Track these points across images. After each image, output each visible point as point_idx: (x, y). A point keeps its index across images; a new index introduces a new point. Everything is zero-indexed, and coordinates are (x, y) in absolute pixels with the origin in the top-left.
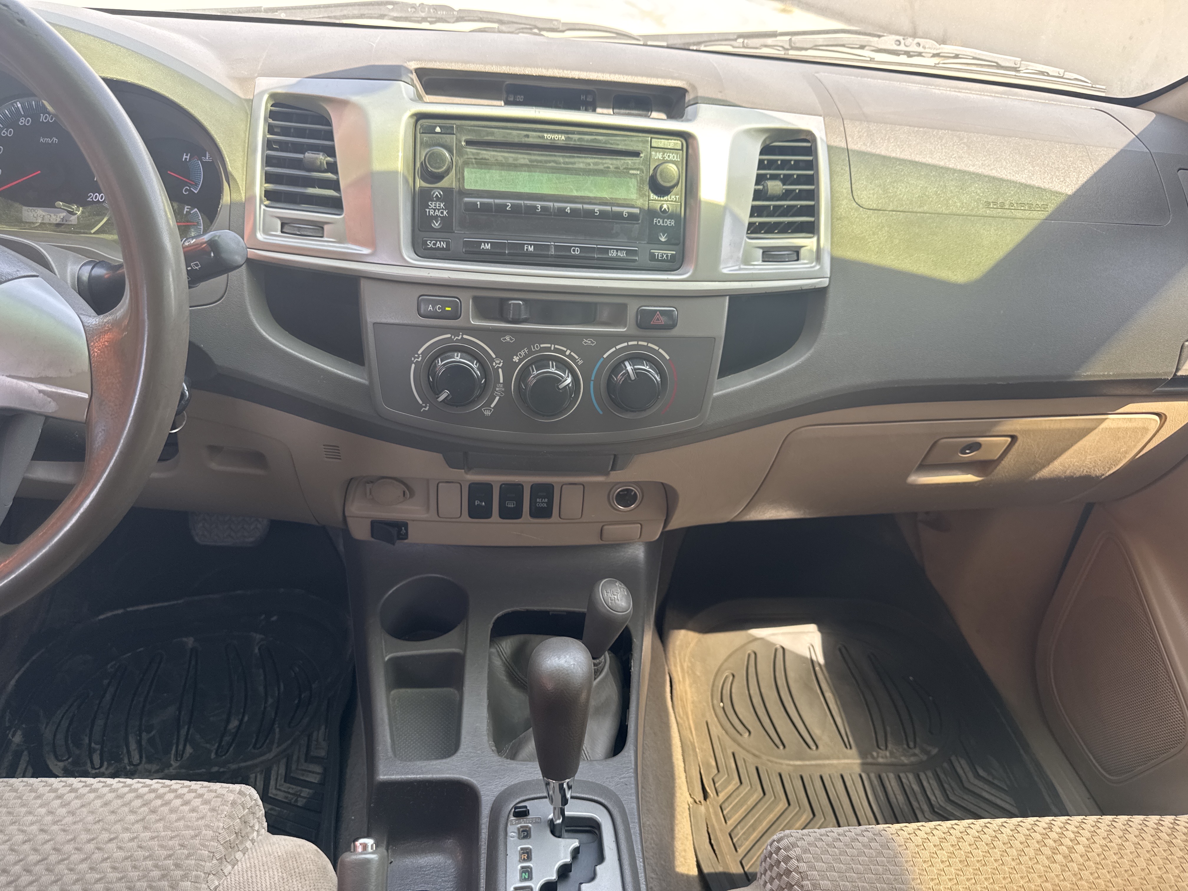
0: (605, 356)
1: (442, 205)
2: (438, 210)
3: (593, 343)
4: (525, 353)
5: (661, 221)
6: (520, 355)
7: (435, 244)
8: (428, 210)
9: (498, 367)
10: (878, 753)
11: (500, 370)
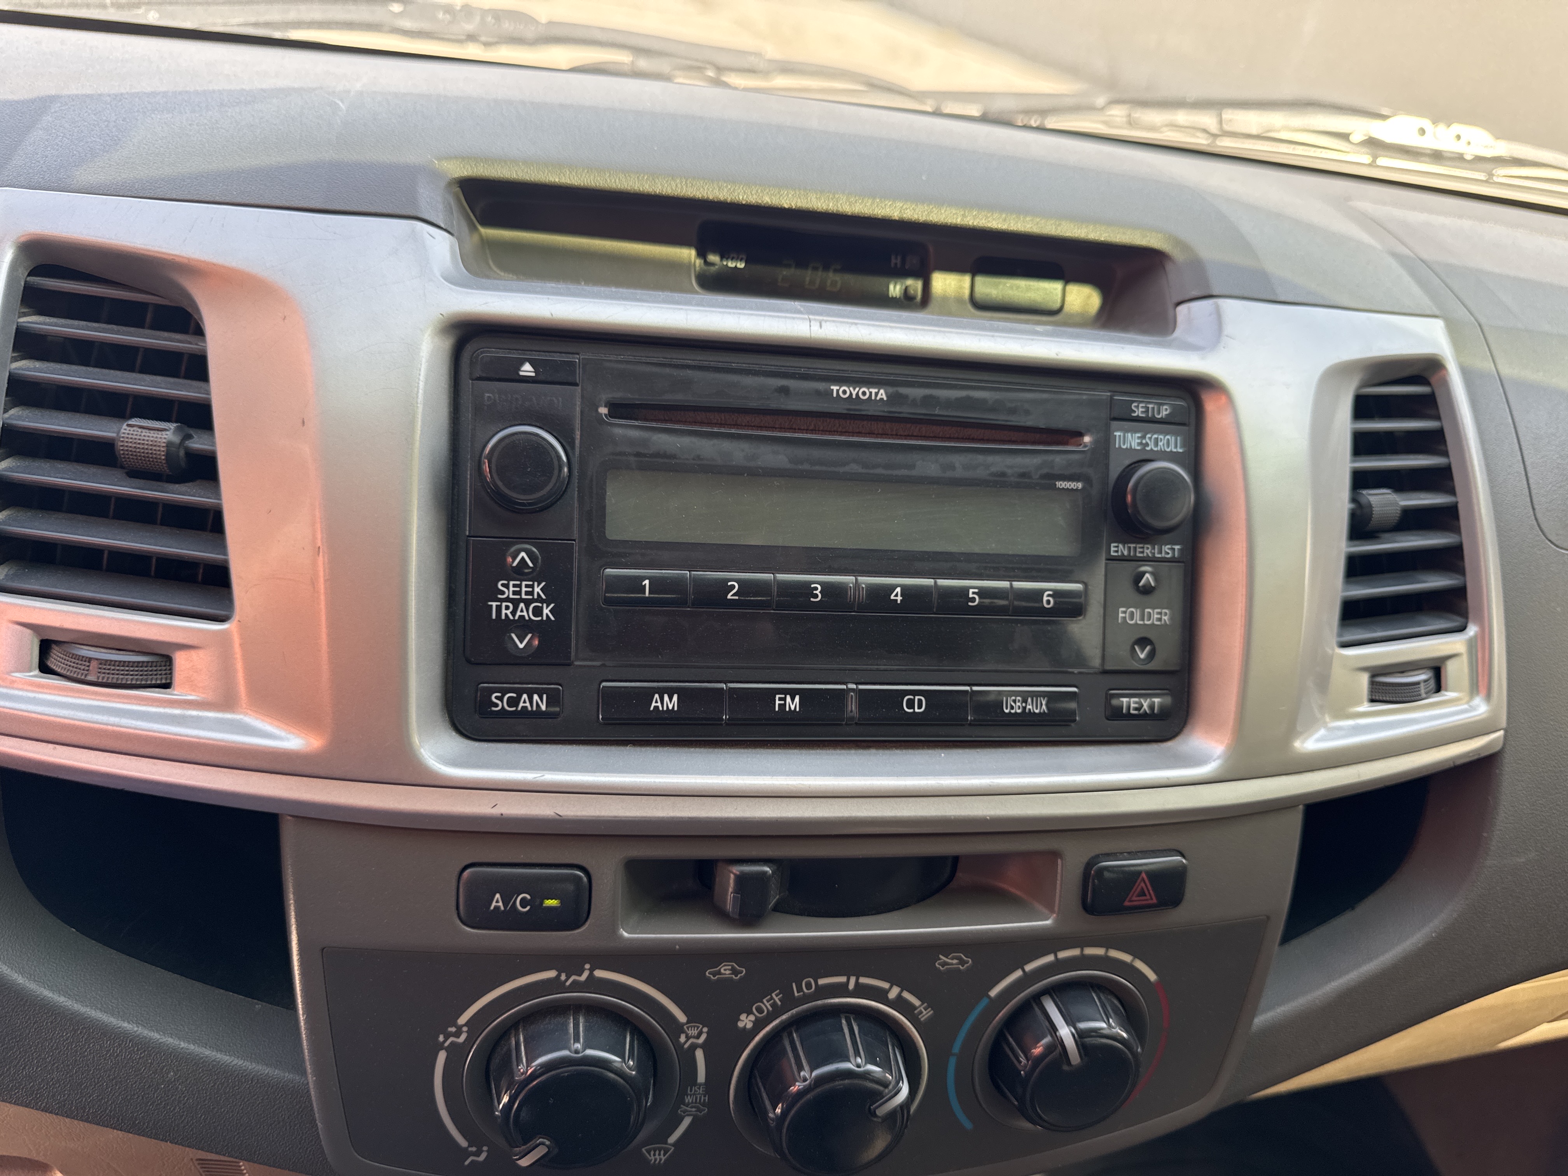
0: (993, 993)
1: (537, 589)
2: (527, 603)
3: (962, 962)
4: (774, 1005)
5: (1137, 615)
6: (760, 1010)
7: (513, 702)
9: (694, 1047)
11: (699, 1054)
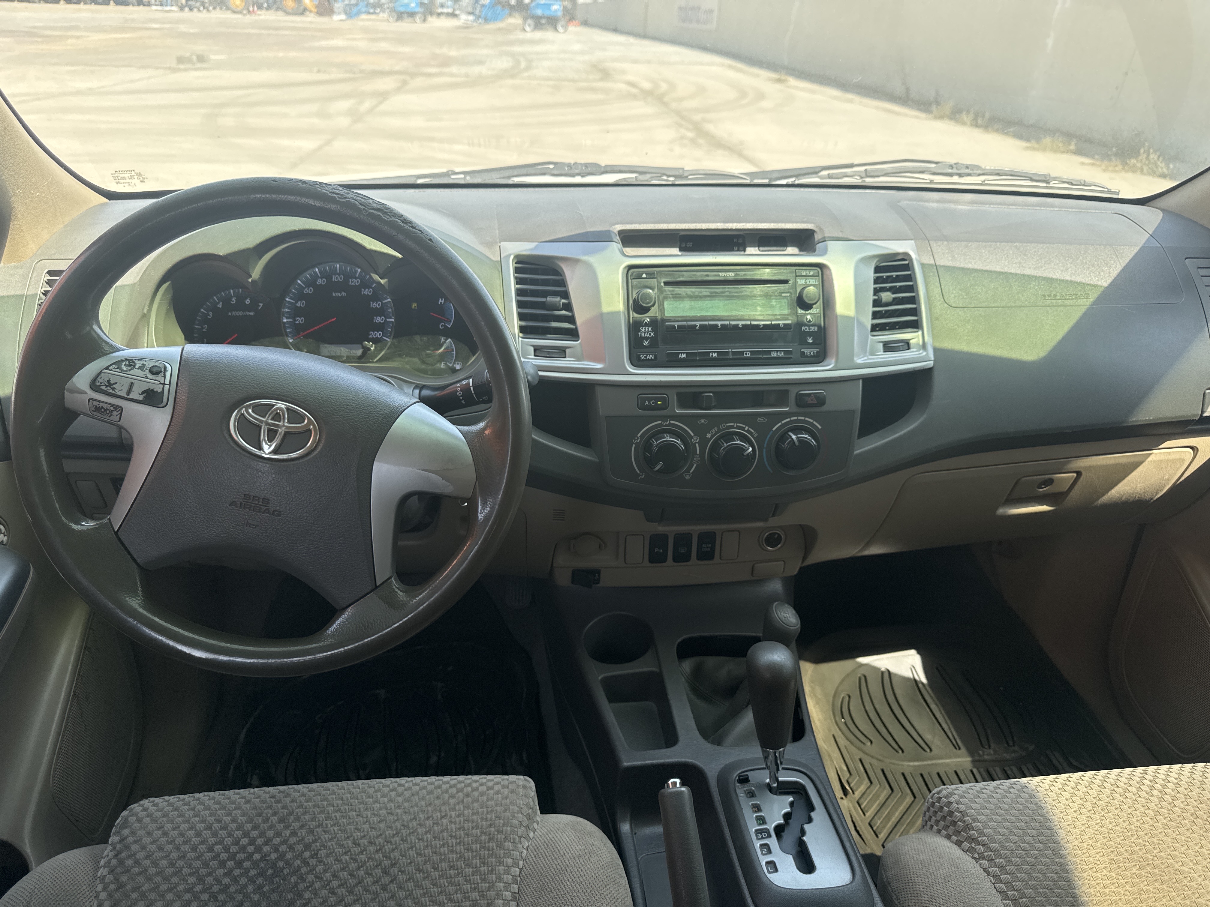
0: (774, 429)
1: (650, 329)
2: (648, 332)
3: (764, 420)
4: (715, 431)
5: (808, 328)
6: (712, 432)
7: (646, 357)
8: (640, 333)
9: (696, 443)
10: (983, 752)
11: (697, 445)
